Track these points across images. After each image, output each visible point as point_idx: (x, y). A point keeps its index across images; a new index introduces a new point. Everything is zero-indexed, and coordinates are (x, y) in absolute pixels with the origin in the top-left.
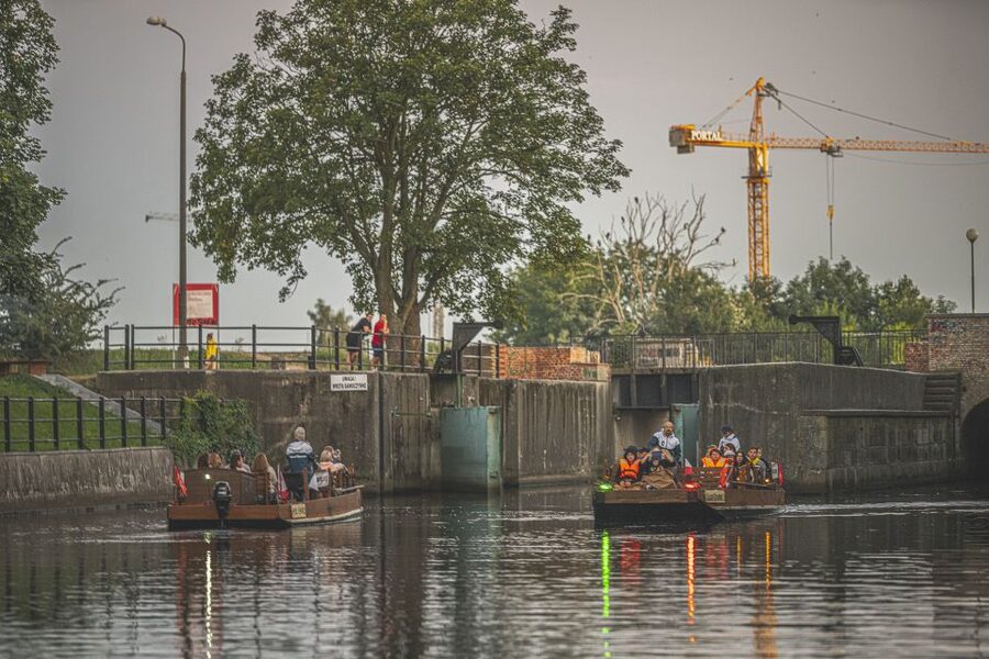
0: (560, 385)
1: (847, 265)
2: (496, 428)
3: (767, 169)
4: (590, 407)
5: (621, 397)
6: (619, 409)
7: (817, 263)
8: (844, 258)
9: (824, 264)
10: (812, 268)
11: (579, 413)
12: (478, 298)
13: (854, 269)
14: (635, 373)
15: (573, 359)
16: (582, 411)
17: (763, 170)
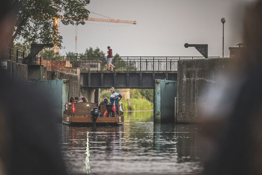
0: (69, 75)
1: (98, 50)
2: (66, 90)
3: (58, 25)
4: (77, 86)
5: (84, 82)
6: (83, 87)
7: (89, 49)
8: (97, 48)
9: (91, 49)
10: (87, 50)
11: (74, 88)
12: (40, 34)
13: (100, 51)
14: (90, 72)
15: (66, 66)
16: (74, 87)
17: (57, 25)
